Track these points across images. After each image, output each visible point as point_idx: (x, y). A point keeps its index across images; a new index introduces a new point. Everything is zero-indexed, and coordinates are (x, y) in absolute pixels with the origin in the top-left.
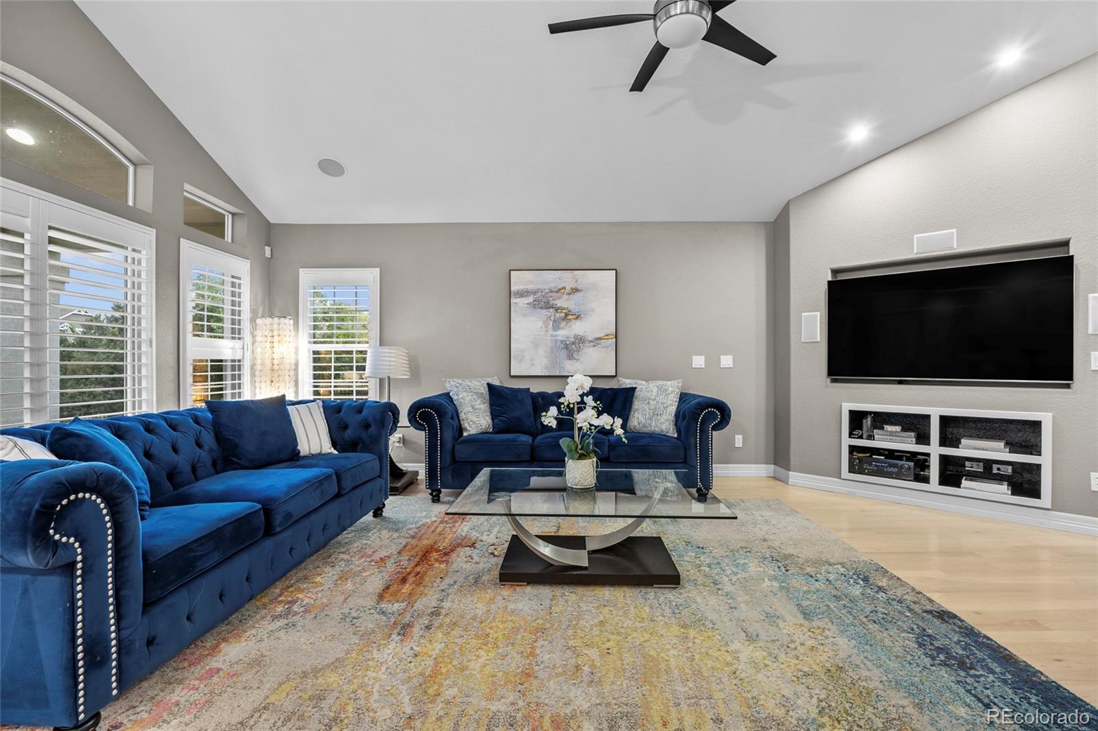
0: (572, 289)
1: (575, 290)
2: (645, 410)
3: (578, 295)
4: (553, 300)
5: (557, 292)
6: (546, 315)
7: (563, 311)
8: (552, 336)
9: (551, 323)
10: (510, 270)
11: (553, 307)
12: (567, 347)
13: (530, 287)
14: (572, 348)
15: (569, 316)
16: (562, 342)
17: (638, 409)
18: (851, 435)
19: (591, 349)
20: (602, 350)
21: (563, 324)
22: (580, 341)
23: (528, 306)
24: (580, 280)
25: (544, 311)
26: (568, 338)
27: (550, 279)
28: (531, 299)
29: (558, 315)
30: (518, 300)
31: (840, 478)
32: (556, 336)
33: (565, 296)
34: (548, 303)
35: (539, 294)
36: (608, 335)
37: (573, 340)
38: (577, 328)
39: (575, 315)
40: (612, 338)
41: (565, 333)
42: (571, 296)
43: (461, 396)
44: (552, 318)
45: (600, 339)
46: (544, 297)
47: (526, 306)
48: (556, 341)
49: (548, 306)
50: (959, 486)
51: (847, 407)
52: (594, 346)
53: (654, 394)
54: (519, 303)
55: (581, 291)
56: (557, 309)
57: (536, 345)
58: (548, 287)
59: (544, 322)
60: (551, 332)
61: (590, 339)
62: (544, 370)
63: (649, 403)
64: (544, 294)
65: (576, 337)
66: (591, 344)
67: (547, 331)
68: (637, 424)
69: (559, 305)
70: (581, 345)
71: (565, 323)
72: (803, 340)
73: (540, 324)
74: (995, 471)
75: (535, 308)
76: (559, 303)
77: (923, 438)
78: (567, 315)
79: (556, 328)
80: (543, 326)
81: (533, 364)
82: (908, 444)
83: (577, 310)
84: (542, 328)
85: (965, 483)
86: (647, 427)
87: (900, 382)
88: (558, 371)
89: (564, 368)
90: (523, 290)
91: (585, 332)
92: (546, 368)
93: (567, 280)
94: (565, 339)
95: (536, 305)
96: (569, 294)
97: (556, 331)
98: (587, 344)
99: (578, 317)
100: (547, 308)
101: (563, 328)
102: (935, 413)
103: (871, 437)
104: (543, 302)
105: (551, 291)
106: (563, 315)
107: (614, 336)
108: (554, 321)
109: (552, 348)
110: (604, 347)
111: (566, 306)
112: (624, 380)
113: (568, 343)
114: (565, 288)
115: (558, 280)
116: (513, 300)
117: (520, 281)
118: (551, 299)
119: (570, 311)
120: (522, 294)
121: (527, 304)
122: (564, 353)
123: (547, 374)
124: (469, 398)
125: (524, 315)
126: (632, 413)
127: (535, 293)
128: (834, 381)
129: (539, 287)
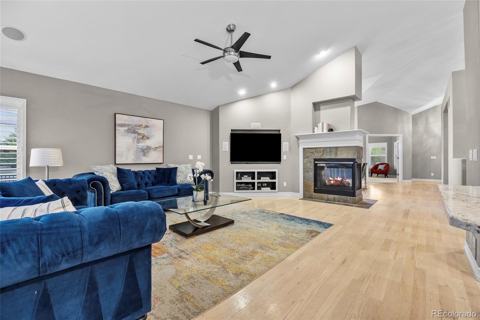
0: (145, 125)
1: (147, 127)
2: (182, 175)
3: (148, 129)
4: (137, 130)
5: (139, 126)
6: (134, 136)
7: (141, 135)
8: (136, 145)
9: (136, 140)
10: (115, 114)
11: (137, 133)
12: (143, 151)
13: (126, 123)
14: (145, 151)
15: (144, 137)
16: (141, 148)
17: (179, 176)
18: (236, 179)
19: (153, 152)
20: (158, 152)
21: (141, 141)
22: (149, 148)
23: (125, 131)
24: (149, 123)
25: (133, 135)
26: (143, 147)
27: (136, 120)
28: (126, 128)
29: (139, 137)
30: (120, 128)
31: (234, 192)
32: (138, 146)
33: (142, 128)
34: (135, 131)
35: (130, 126)
36: (160, 146)
37: (146, 148)
38: (148, 143)
39: (147, 137)
40: (162, 148)
41: (142, 145)
42: (145, 129)
43: (104, 174)
44: (137, 138)
45: (157, 148)
46: (132, 128)
47: (124, 131)
48: (138, 148)
49: (134, 132)
50: (261, 190)
51: (236, 171)
52: (155, 151)
53: (184, 169)
54: (120, 130)
55: (149, 127)
56: (139, 134)
57: (129, 150)
58: (135, 123)
59: (133, 139)
60: (136, 144)
61: (153, 148)
62: (132, 161)
63: (183, 173)
64: (133, 126)
65: (147, 146)
66: (153, 150)
67: (134, 143)
68: (180, 181)
69: (139, 132)
70: (149, 150)
71: (142, 140)
72: (223, 151)
73: (131, 140)
74: (263, 185)
75: (128, 132)
76: (140, 131)
77: (253, 178)
78: (143, 137)
79: (138, 142)
80: (132, 141)
81: (127, 158)
82: (249, 180)
83: (148, 135)
84: (131, 142)
85: (262, 189)
86: (184, 182)
87: (247, 163)
88: (139, 162)
89: (142, 160)
90: (122, 124)
91: (151, 145)
92: (134, 160)
93: (143, 121)
94: (142, 147)
95: (128, 131)
96: (144, 128)
97: (139, 143)
98: (151, 150)
99: (148, 138)
100: (134, 133)
101: (141, 143)
102: (256, 171)
103: (241, 179)
104: (132, 130)
105: (136, 126)
106: (141, 137)
107: (162, 147)
108: (137, 139)
109: (136, 151)
110: (158, 151)
111: (143, 133)
112: (170, 165)
113: (144, 149)
114: (142, 125)
115: (139, 121)
116: (117, 128)
117: (120, 119)
118: (136, 129)
119: (144, 135)
120: (122, 125)
121: (125, 130)
122: (142, 153)
123: (134, 163)
124: (109, 174)
125: (123, 135)
126: (177, 177)
127: (128, 125)
128: (231, 163)
129: (130, 123)
